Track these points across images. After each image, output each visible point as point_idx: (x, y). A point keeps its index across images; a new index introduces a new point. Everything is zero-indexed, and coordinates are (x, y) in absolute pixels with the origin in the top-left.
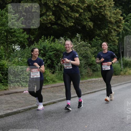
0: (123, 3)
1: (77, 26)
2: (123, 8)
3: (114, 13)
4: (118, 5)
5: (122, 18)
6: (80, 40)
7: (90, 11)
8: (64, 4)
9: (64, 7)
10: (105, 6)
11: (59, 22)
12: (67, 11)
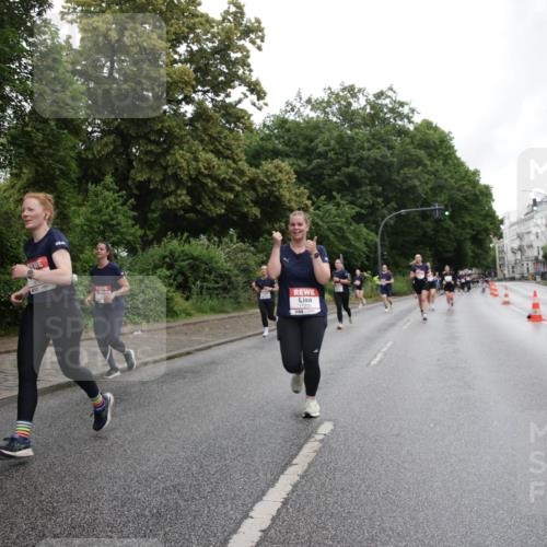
0: (312, 178)
1: (230, 215)
2: (312, 186)
3: (296, 194)
4: (303, 179)
5: (309, 203)
6: (235, 240)
7: (254, 189)
8: (208, 176)
9: (208, 181)
10: (280, 181)
11: (199, 207)
12: (214, 188)
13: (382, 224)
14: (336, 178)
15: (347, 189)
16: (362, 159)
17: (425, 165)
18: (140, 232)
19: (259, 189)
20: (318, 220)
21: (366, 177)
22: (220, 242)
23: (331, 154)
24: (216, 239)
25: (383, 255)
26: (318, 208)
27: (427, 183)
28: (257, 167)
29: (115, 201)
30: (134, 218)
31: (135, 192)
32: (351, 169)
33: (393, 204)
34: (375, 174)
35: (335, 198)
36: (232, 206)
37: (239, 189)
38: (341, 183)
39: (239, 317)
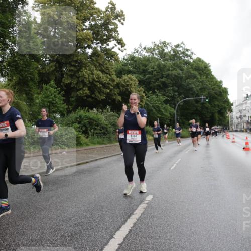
0: (145, 83)
1: (108, 100)
2: (145, 87)
3: (138, 90)
4: (141, 84)
5: (144, 94)
6: (109, 111)
7: (119, 88)
8: (98, 82)
9: (98, 84)
10: (131, 85)
11: (93, 96)
12: (100, 87)
13: (177, 105)
14: (157, 83)
15: (162, 88)
16: (168, 75)
17: (197, 78)
18: (66, 107)
19: (121, 88)
20: (148, 103)
21: (170, 83)
22: (103, 112)
23: (154, 73)
24: (101, 110)
25: (177, 119)
26: (148, 97)
27: (198, 86)
28: (120, 78)
29: (55, 92)
30: (64, 100)
31: (64, 88)
32: (163, 80)
33: (183, 96)
34: (174, 82)
35: (156, 92)
36: (109, 96)
37: (112, 88)
38: (159, 86)
39: (111, 146)
